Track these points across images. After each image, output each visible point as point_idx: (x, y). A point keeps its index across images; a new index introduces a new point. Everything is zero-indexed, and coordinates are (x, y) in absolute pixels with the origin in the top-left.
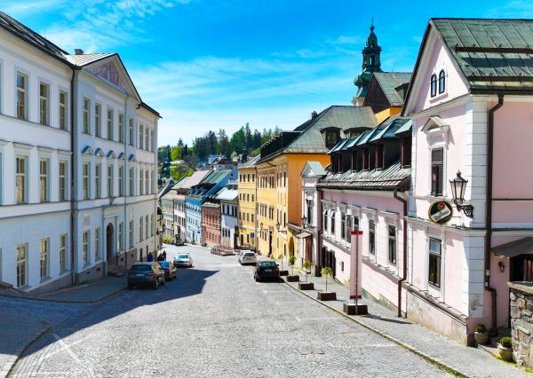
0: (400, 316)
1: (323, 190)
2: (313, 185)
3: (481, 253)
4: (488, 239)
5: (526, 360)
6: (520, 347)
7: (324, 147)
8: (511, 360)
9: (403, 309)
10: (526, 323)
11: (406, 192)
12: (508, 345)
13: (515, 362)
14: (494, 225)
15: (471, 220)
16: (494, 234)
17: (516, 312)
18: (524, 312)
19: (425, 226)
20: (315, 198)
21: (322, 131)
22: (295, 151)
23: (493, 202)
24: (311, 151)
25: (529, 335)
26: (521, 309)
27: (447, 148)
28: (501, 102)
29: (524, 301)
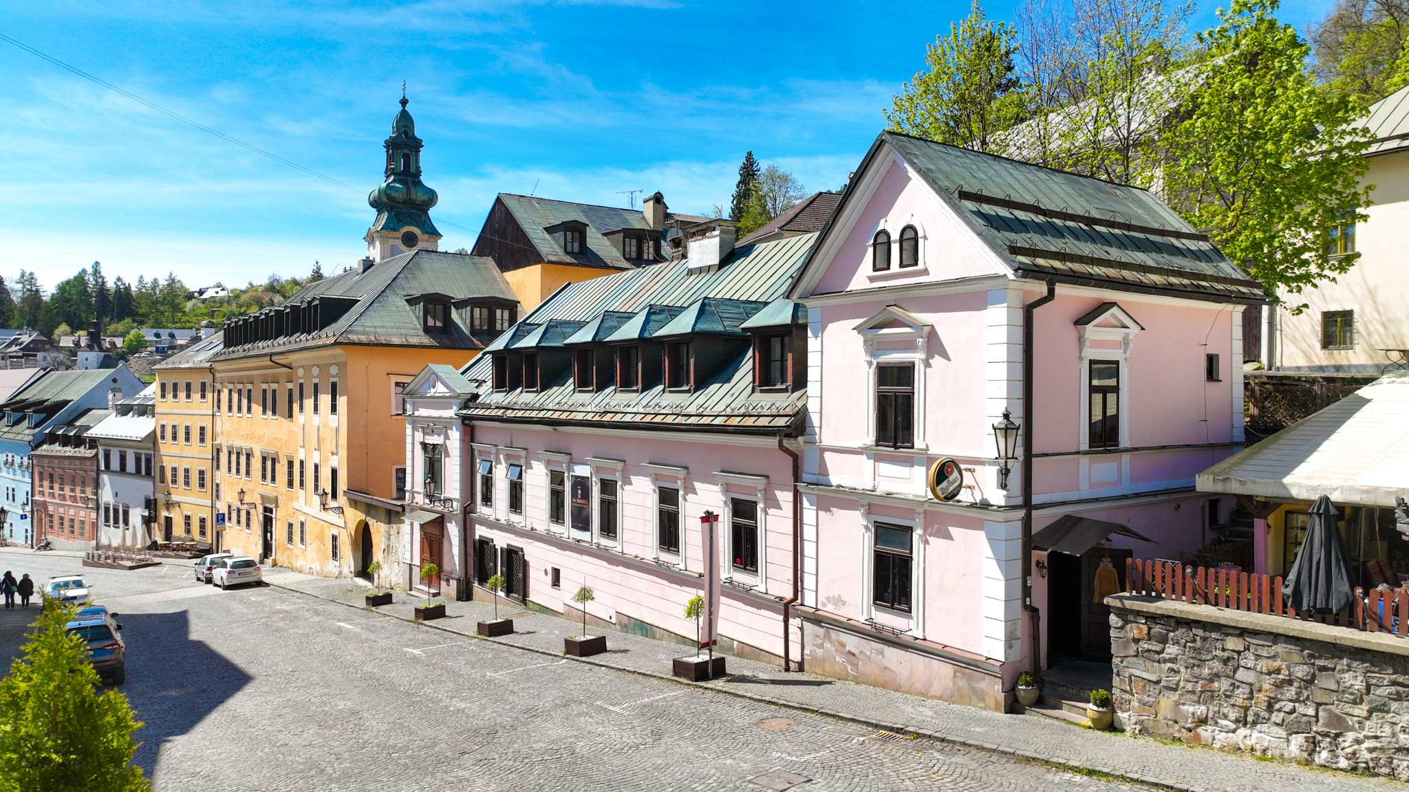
0: (787, 669)
1: (475, 423)
2: (450, 413)
3: (1018, 546)
4: (1027, 522)
5: (1150, 724)
6: (1135, 704)
7: (422, 333)
8: (1112, 727)
9: (795, 655)
10: (1148, 664)
11: (800, 439)
12: (1105, 703)
13: (1123, 731)
14: (1036, 500)
15: (1005, 492)
16: (1034, 513)
17: (1126, 646)
18: (1145, 645)
19: (865, 502)
20: (454, 439)
21: (412, 301)
22: (363, 338)
23: (1034, 460)
24: (396, 341)
25: (1158, 682)
26: (1136, 641)
27: (927, 365)
28: (1051, 294)
29: (1145, 628)
